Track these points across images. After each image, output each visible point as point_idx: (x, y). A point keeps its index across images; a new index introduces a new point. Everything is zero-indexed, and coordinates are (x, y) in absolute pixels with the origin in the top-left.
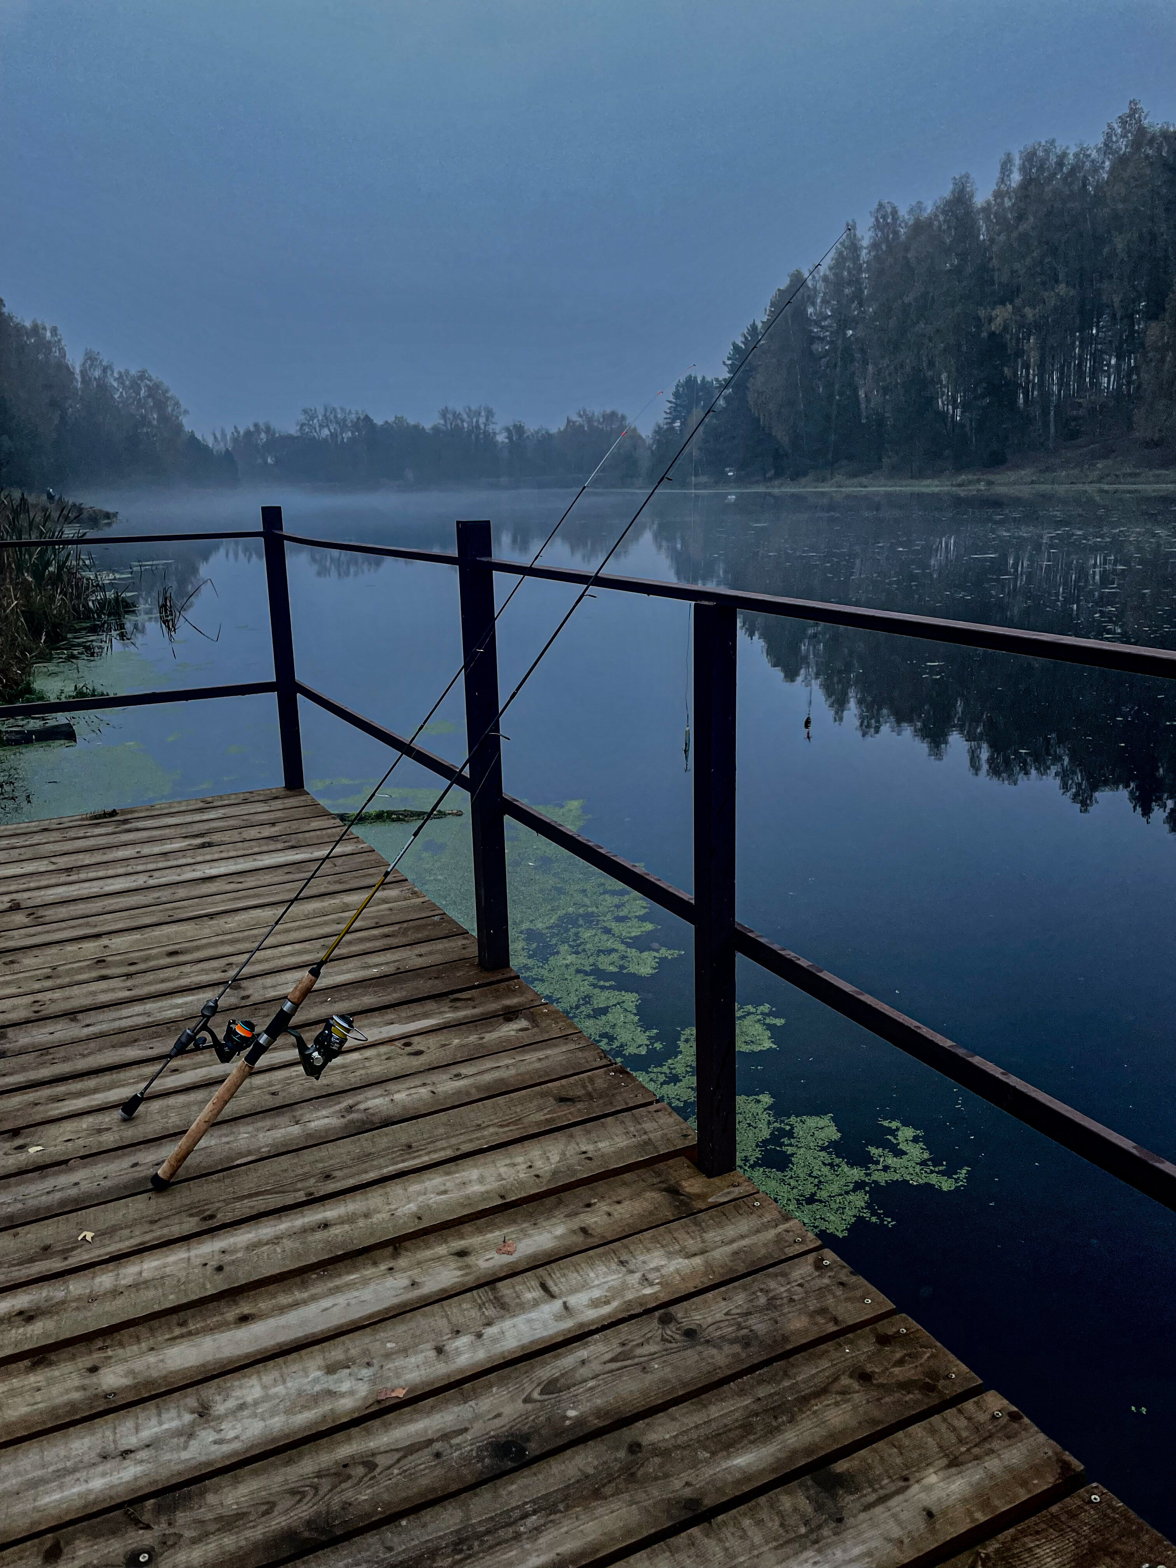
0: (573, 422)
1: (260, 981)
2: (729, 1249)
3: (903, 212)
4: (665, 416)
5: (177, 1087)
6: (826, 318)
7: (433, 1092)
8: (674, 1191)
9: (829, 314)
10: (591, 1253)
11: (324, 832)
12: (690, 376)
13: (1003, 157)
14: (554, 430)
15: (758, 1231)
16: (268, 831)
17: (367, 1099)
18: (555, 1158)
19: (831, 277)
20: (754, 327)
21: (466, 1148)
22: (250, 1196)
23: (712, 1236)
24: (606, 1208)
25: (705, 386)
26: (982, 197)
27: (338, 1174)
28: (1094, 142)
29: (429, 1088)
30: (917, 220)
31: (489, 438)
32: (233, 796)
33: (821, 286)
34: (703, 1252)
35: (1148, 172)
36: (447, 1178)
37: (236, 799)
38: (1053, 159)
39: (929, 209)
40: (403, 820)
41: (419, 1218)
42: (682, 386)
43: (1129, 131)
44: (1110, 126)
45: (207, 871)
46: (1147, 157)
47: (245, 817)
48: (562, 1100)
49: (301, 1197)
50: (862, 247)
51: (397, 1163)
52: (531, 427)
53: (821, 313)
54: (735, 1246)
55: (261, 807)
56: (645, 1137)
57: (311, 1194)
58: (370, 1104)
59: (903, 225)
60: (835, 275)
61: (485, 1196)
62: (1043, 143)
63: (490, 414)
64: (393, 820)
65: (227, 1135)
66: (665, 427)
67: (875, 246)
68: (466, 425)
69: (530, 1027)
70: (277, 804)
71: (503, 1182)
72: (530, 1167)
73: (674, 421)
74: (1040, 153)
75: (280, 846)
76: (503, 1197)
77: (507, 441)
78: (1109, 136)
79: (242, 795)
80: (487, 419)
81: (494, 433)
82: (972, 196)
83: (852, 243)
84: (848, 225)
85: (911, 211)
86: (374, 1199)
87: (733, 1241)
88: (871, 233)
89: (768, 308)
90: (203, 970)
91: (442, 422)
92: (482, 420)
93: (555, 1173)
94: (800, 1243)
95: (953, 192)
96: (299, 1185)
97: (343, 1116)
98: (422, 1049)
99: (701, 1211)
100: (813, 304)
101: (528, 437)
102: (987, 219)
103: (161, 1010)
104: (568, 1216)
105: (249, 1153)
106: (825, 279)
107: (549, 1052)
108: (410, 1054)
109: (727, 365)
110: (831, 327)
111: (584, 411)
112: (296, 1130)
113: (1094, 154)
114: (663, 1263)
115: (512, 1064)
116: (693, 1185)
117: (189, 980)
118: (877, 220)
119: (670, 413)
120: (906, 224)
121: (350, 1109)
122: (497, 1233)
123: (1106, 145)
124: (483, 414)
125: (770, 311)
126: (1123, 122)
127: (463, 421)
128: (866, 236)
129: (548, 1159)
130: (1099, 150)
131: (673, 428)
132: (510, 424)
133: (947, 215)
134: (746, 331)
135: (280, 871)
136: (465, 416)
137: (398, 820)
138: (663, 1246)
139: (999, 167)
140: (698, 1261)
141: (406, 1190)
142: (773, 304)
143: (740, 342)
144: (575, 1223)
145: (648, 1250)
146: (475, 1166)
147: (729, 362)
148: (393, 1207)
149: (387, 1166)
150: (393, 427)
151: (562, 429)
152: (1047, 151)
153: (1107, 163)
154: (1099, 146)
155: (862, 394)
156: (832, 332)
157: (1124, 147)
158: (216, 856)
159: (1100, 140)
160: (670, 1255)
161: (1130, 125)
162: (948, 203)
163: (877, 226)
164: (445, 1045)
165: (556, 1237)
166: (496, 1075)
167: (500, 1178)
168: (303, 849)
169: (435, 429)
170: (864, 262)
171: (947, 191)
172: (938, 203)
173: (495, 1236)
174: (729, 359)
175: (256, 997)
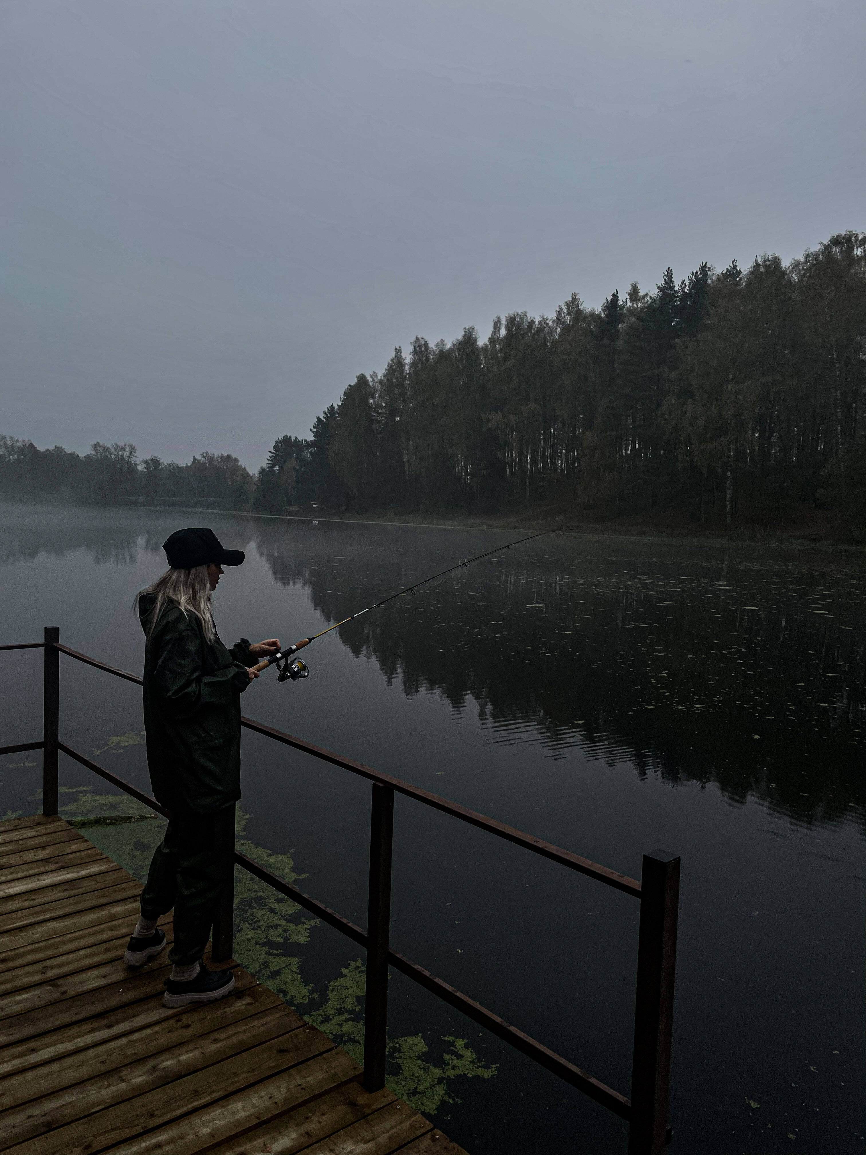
0: (198, 461)
1: (69, 979)
2: (386, 1136)
3: (432, 345)
4: (267, 462)
5: (37, 1062)
6: (381, 407)
7: (203, 1053)
8: (353, 1104)
9: (384, 405)
10: (313, 1147)
11: (83, 853)
12: (286, 436)
13: (496, 319)
14: (182, 464)
15: (401, 1123)
16: (41, 855)
17: (163, 1061)
18: (283, 1090)
19: (385, 381)
20: (332, 407)
21: (231, 1089)
22: (108, 1132)
23: (378, 1129)
24: (317, 1119)
25: (297, 444)
26: (482, 340)
27: (156, 1113)
28: (551, 315)
29: (200, 1050)
30: (441, 351)
31: (131, 468)
32: (7, 824)
33: (378, 387)
34: (373, 1139)
35: (583, 338)
36: (223, 1109)
37: (8, 826)
38: (525, 324)
39: (448, 345)
40: (115, 824)
41: (213, 1136)
42: (281, 442)
43: (571, 312)
44: (560, 307)
45: (7, 891)
46: (582, 328)
47: (21, 842)
48: (282, 1051)
49: (139, 1129)
50: (406, 364)
51: (191, 1103)
52: (165, 460)
53: (378, 404)
54: (390, 1133)
55: (29, 833)
56: (332, 1071)
57: (145, 1127)
58: (166, 1064)
59: (432, 353)
60: (388, 380)
61: (248, 1118)
62: (520, 313)
63: (133, 450)
64: (108, 824)
65: (81, 1093)
66: (268, 470)
67: (413, 364)
68: (113, 456)
69: (253, 1002)
70: (41, 829)
71: (257, 1109)
72: (271, 1097)
73: (274, 466)
74: (518, 319)
75: (53, 867)
76: (258, 1118)
77: (145, 470)
78: (559, 313)
79: (12, 822)
80: (131, 453)
81: (136, 464)
82: (476, 341)
83: (399, 361)
84: (396, 349)
85: (437, 345)
86: (183, 1127)
87: (387, 1132)
88: (411, 356)
89: (342, 397)
90: (28, 973)
91: (94, 453)
92: (127, 454)
93: (286, 1100)
94: (422, 1127)
95: (464, 337)
96: (136, 1122)
97: (151, 1075)
98: (189, 1023)
99: (369, 1115)
100: (373, 398)
101: (162, 468)
102: (486, 356)
103: (9, 1005)
104: (297, 1126)
105: (99, 1104)
106: (381, 382)
107: (268, 1019)
108: (182, 1027)
109: (313, 432)
110: (385, 414)
111: (207, 453)
112: (123, 1086)
113: (550, 323)
114: (353, 1148)
115: (247, 1029)
116: (362, 1099)
117: (21, 982)
118: (415, 348)
119: (271, 460)
120: (434, 353)
121: (154, 1069)
122: (259, 1141)
123: (557, 318)
124: (127, 449)
125: (344, 398)
126: (567, 304)
127: (111, 453)
128: (408, 357)
129: (280, 1091)
130: (553, 321)
131: (274, 470)
132: (148, 457)
133: (460, 351)
134: (326, 410)
135: (59, 889)
136: (113, 450)
137: (111, 824)
138: (352, 1138)
139: (493, 325)
140: (371, 1144)
141: (201, 1119)
142: (345, 394)
143: (322, 416)
144: (302, 1130)
145: (344, 1142)
146: (240, 1101)
147: (315, 430)
148: (196, 1131)
149: (186, 1106)
150: (52, 454)
151: (189, 464)
152: (522, 319)
153: (559, 329)
154: (554, 319)
155: (405, 458)
156: (386, 418)
157: (568, 321)
158: (9, 877)
159: (554, 316)
160: (356, 1143)
161: (572, 308)
162: (461, 343)
163: (415, 352)
164: (202, 1019)
165: (292, 1139)
166: (240, 1037)
167: (254, 1106)
168: (71, 869)
169: (88, 457)
170: (407, 374)
171: (460, 335)
172: (455, 343)
173: (259, 1142)
174: (314, 427)
175: (71, 993)
